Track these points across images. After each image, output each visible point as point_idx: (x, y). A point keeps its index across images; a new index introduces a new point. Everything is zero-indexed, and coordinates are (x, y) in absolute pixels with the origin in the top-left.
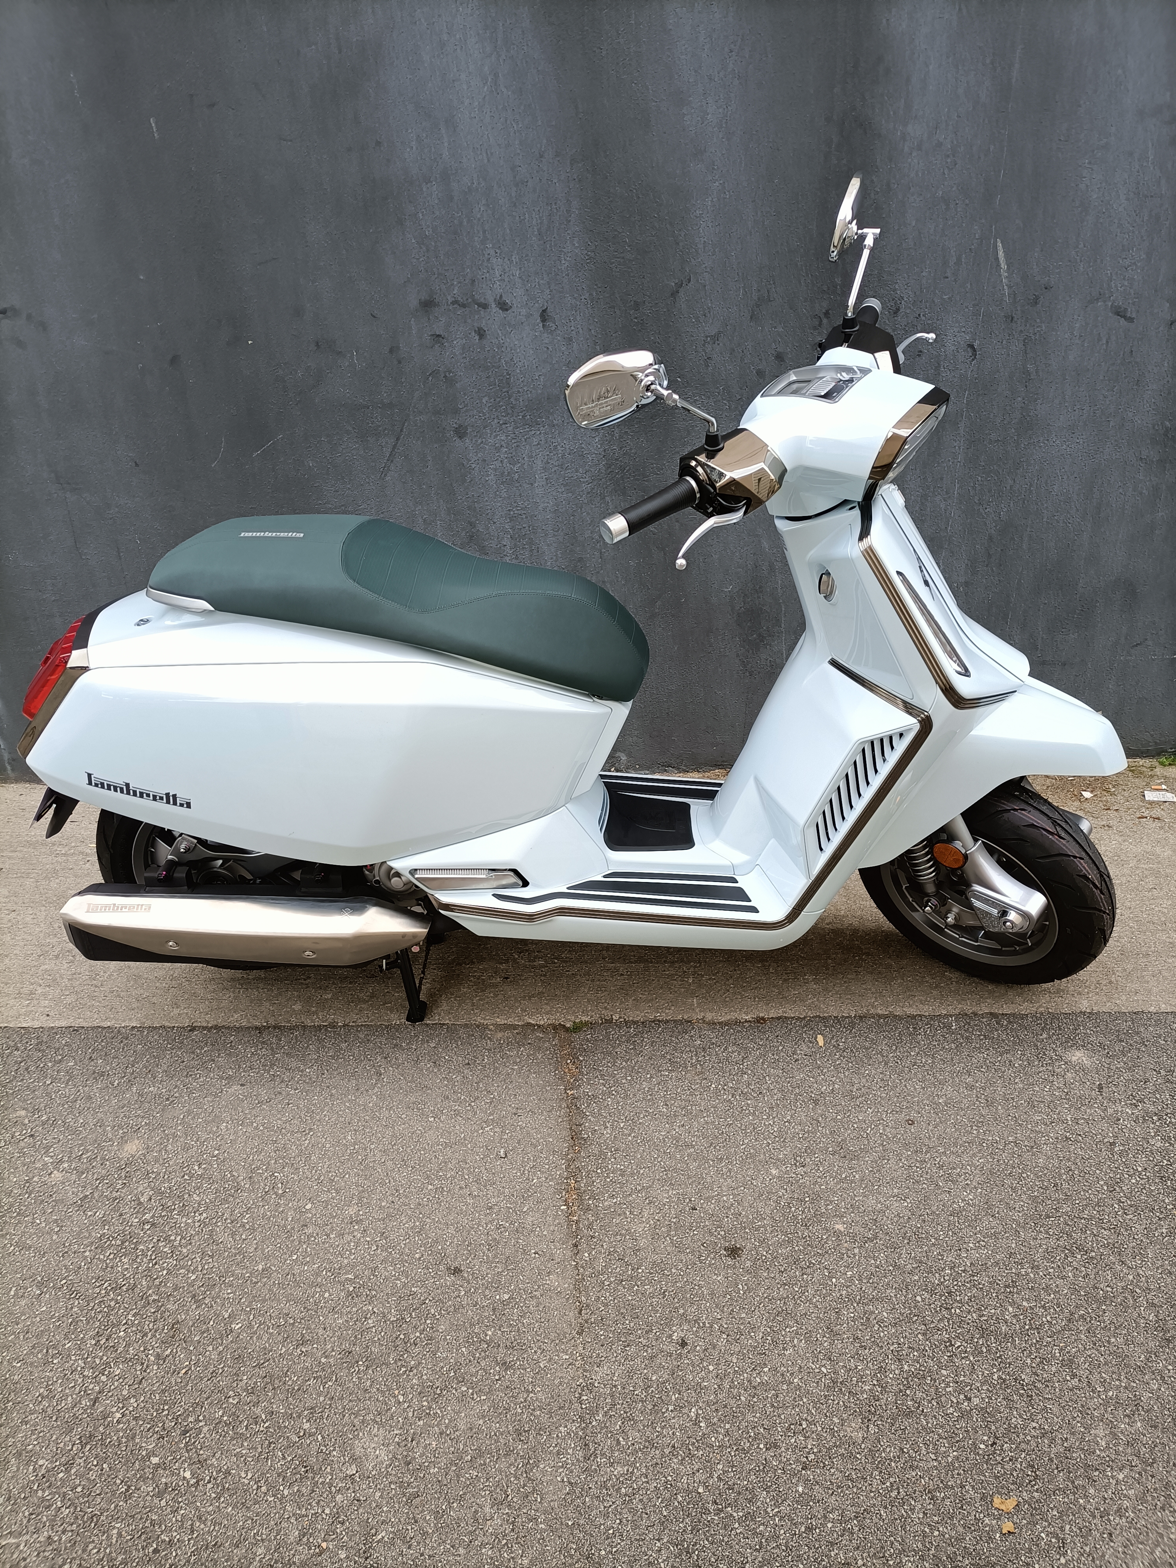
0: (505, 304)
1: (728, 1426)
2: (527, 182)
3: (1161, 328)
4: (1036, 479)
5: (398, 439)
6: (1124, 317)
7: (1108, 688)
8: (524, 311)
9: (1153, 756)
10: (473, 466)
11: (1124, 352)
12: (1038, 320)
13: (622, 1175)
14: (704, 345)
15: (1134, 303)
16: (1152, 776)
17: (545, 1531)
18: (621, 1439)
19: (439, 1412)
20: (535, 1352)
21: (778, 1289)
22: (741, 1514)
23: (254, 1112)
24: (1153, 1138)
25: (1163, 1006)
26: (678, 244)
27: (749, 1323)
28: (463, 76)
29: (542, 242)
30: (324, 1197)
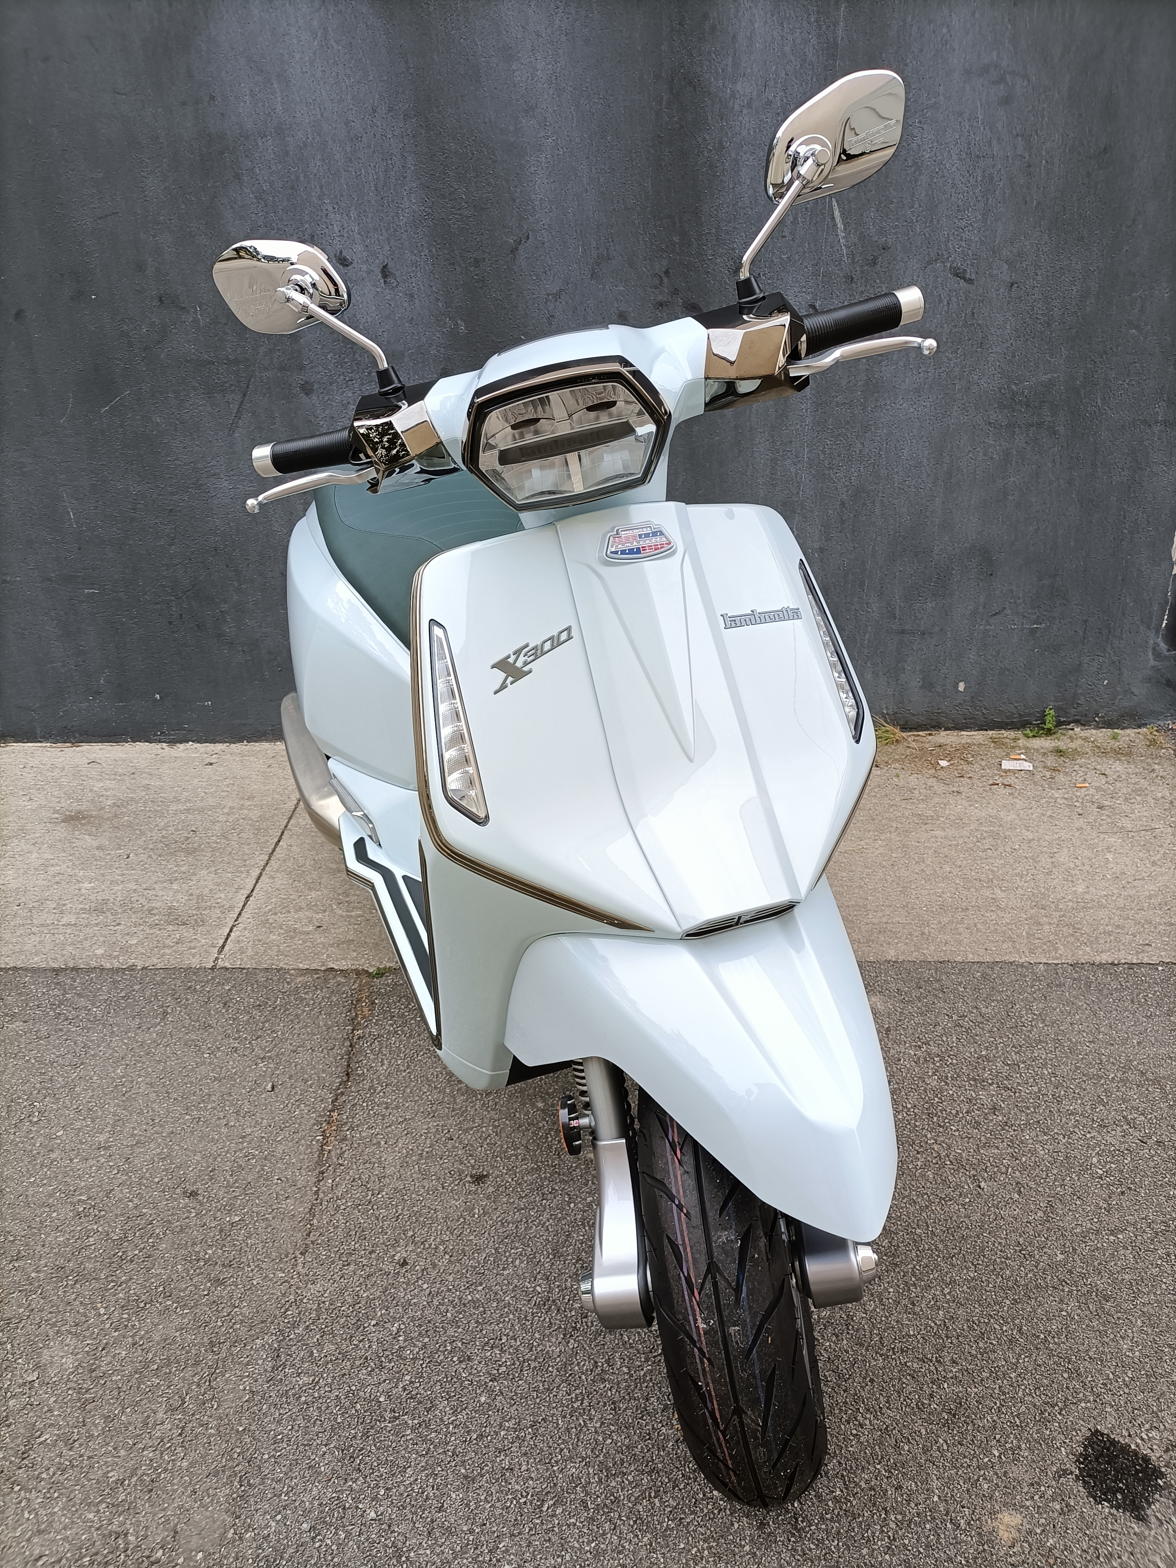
0: (345, 259)
1: (427, 1340)
2: (361, 137)
3: (1002, 290)
4: (885, 442)
5: (244, 395)
6: (964, 278)
7: (969, 658)
8: (364, 267)
9: (1019, 729)
10: (322, 423)
11: (966, 314)
12: (878, 281)
13: (387, 1108)
14: (546, 303)
15: (972, 265)
16: (1013, 747)
17: (213, 1435)
18: (315, 1351)
19: (137, 1323)
20: (252, 1270)
21: (514, 1213)
22: (416, 1422)
23: (29, 1047)
24: (929, 1077)
25: (971, 956)
26: (514, 200)
27: (476, 1245)
28: (293, 31)
29: (379, 198)
30: (78, 1125)
